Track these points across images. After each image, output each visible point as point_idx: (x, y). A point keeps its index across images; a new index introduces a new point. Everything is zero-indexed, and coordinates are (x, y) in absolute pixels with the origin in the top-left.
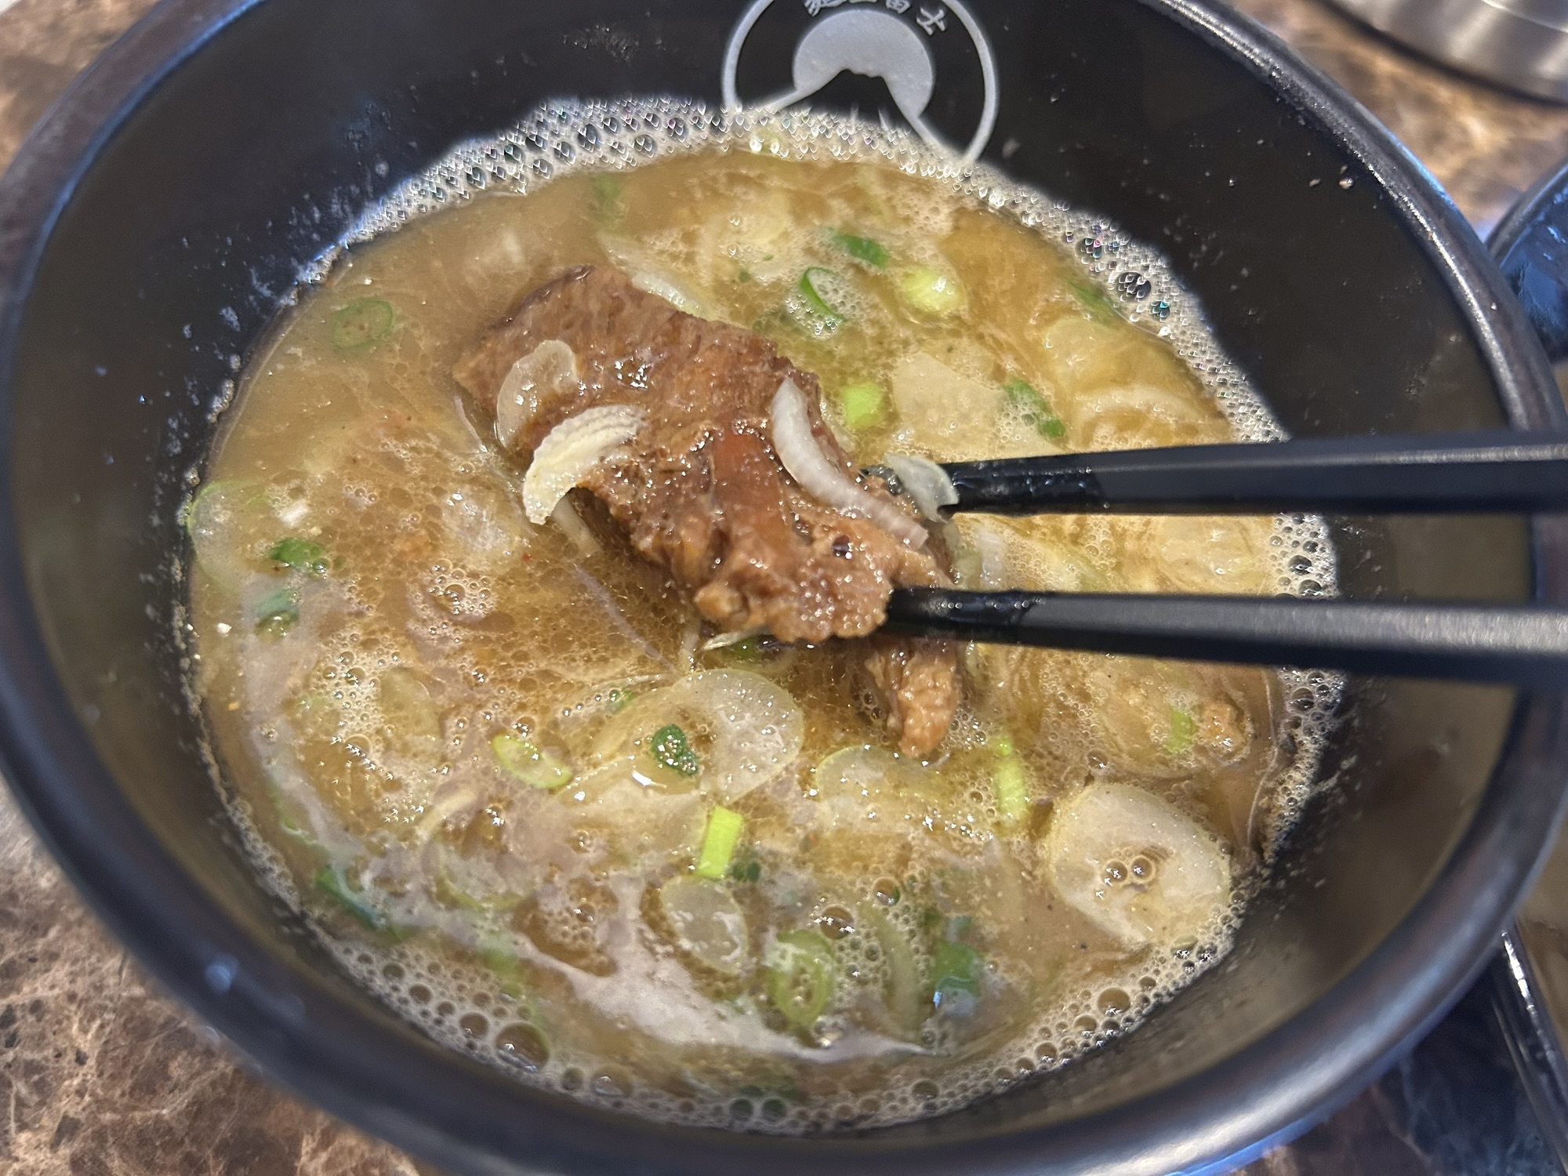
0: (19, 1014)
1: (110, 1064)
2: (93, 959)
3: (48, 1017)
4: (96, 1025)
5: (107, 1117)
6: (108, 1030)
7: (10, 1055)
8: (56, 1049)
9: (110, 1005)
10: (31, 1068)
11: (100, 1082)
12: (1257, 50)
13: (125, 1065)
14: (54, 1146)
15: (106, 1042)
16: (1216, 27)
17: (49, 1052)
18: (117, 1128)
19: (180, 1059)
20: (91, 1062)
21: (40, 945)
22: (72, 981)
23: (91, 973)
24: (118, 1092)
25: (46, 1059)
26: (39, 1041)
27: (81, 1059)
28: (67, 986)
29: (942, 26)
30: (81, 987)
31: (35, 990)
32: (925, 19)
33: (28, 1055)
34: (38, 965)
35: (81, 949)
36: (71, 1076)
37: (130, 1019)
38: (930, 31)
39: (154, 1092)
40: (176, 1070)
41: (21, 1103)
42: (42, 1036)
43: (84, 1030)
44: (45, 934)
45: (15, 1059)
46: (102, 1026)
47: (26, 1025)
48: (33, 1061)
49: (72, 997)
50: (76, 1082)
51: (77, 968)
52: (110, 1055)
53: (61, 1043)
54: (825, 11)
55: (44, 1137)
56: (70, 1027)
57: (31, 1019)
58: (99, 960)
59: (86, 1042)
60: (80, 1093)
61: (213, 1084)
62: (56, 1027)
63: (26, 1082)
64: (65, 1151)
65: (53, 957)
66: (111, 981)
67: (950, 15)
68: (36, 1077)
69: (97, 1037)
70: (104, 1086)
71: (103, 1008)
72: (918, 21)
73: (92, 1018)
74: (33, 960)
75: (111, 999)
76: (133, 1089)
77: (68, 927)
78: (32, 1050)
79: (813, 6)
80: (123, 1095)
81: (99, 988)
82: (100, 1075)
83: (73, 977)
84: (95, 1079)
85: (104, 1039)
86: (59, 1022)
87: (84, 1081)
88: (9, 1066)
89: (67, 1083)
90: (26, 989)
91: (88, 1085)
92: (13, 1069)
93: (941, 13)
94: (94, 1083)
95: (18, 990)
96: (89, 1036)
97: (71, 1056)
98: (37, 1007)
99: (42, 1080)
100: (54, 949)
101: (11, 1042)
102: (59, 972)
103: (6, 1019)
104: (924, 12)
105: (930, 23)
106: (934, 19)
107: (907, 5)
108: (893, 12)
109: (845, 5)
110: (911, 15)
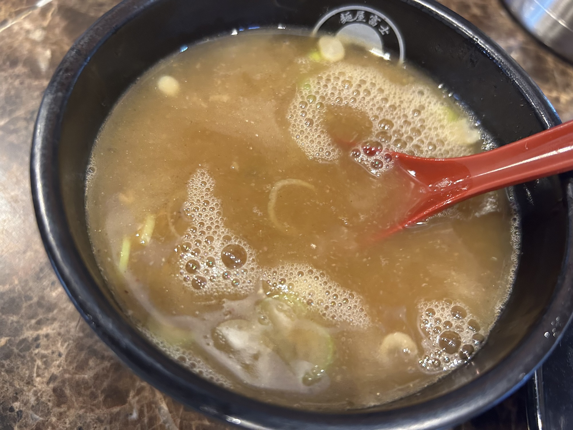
0: (41, 337)
1: (70, 357)
2: (68, 322)
3: (51, 339)
4: (66, 344)
5: (67, 376)
6: (70, 346)
7: (37, 351)
8: (52, 351)
9: (72, 338)
10: (43, 356)
11: (66, 363)
12: (496, 54)
13: (75, 358)
14: (48, 383)
15: (69, 350)
16: (483, 44)
17: (50, 351)
18: (70, 380)
19: (93, 359)
20: (64, 356)
21: (50, 315)
22: (60, 328)
23: (67, 326)
24: (71, 367)
25: (49, 353)
26: (47, 348)
27: (60, 355)
28: (58, 330)
29: (387, 32)
30: (62, 331)
31: (48, 330)
32: (382, 29)
33: (43, 352)
34: (49, 322)
35: (64, 318)
36: (56, 360)
37: (78, 344)
38: (383, 34)
39: (83, 369)
40: (91, 363)
41: (38, 368)
42: (48, 346)
43: (62, 345)
44: (53, 311)
45: (38, 352)
46: (68, 345)
47: (43, 342)
48: (44, 354)
49: (59, 334)
50: (58, 362)
51: (62, 324)
52: (70, 354)
53: (54, 349)
54: (347, 23)
55: (45, 380)
56: (58, 343)
57: (45, 339)
58: (70, 322)
59: (63, 350)
60: (59, 366)
61: (103, 369)
62: (53, 343)
63: (41, 361)
64: (51, 385)
65: (54, 319)
66: (73, 330)
67: (391, 29)
68: (45, 359)
69: (67, 348)
70: (67, 365)
71: (70, 339)
72: (379, 30)
73: (65, 342)
74: (48, 320)
75: (72, 336)
76: (76, 367)
78: (45, 350)
79: (343, 21)
80: (73, 369)
81: (68, 332)
82: (66, 361)
83: (60, 327)
84: (64, 362)
85: (69, 349)
86: (54, 342)
87: (61, 362)
88: (36, 354)
89: (55, 362)
90: (45, 329)
91: (62, 364)
92: (37, 356)
93: (388, 28)
94: (64, 364)
95: (42, 329)
96: (64, 348)
97: (57, 354)
98: (47, 336)
99: (47, 360)
100: (55, 317)
101: (38, 347)
102: (56, 325)
103: (37, 339)
104: (381, 27)
105: (383, 31)
106: (385, 30)
107: (376, 24)
108: (371, 26)
109: (355, 22)
110: (377, 28)
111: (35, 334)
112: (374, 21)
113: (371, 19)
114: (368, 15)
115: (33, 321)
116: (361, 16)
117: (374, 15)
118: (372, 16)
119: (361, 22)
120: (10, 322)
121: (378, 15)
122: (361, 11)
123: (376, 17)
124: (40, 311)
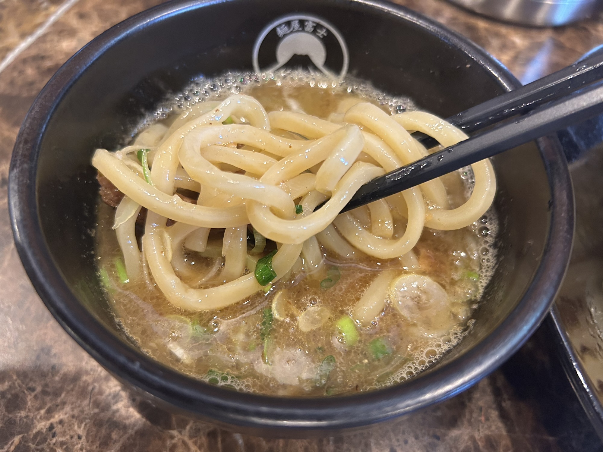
0: (55, 425)
1: (90, 437)
2: (79, 402)
3: (66, 425)
4: (83, 425)
6: (88, 426)
7: (54, 440)
8: (70, 435)
9: (87, 417)
10: (62, 444)
11: (88, 444)
12: (431, 27)
13: (96, 436)
15: (88, 430)
16: (417, 21)
17: (68, 437)
19: (115, 432)
20: (84, 438)
21: (59, 400)
22: (73, 411)
23: (79, 407)
24: (94, 447)
25: (67, 439)
26: (64, 434)
27: (80, 438)
28: (71, 413)
29: (325, 34)
30: (76, 412)
31: (60, 416)
32: (319, 33)
33: (61, 439)
34: (59, 407)
35: (74, 399)
36: (77, 444)
37: (95, 421)
38: (321, 37)
39: (108, 445)
40: (114, 436)
42: (65, 432)
43: (79, 427)
44: (60, 396)
45: (56, 441)
46: (86, 425)
47: (58, 429)
48: (63, 441)
49: (73, 416)
50: (79, 446)
51: (73, 406)
52: (90, 434)
53: (72, 433)
54: (285, 35)
56: (74, 426)
57: (60, 426)
58: (81, 402)
59: (81, 431)
60: (82, 449)
61: (128, 439)
62: (69, 428)
63: (62, 449)
65: (64, 403)
66: (86, 409)
68: (65, 447)
69: (84, 428)
70: (90, 446)
71: (85, 418)
72: (317, 34)
73: (82, 423)
74: (57, 406)
75: (87, 414)
76: (100, 445)
77: (68, 392)
78: (62, 437)
79: (281, 34)
80: (97, 447)
81: (82, 411)
82: (88, 442)
83: (73, 409)
84: (86, 443)
85: (87, 429)
86: (70, 426)
87: (82, 445)
88: (54, 444)
89: (76, 447)
90: (56, 416)
91: (84, 446)
92: (56, 445)
93: (324, 30)
94: (86, 445)
95: (54, 417)
96: (82, 429)
97: (76, 437)
98: (61, 422)
99: (67, 447)
100: (64, 401)
101: (54, 435)
102: (68, 408)
103: (51, 427)
104: (319, 31)
105: (321, 34)
106: (322, 33)
107: (312, 29)
108: (308, 32)
109: (292, 32)
110: (314, 32)
111: (48, 423)
112: (309, 27)
113: (306, 26)
114: (302, 23)
115: (43, 412)
116: (296, 25)
117: (307, 21)
118: (306, 23)
119: (298, 31)
120: (18, 419)
121: (311, 20)
122: (295, 20)
123: (311, 22)
124: (48, 399)
